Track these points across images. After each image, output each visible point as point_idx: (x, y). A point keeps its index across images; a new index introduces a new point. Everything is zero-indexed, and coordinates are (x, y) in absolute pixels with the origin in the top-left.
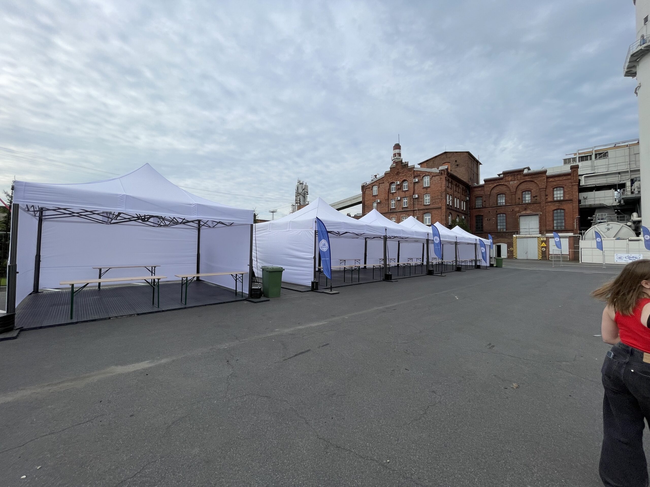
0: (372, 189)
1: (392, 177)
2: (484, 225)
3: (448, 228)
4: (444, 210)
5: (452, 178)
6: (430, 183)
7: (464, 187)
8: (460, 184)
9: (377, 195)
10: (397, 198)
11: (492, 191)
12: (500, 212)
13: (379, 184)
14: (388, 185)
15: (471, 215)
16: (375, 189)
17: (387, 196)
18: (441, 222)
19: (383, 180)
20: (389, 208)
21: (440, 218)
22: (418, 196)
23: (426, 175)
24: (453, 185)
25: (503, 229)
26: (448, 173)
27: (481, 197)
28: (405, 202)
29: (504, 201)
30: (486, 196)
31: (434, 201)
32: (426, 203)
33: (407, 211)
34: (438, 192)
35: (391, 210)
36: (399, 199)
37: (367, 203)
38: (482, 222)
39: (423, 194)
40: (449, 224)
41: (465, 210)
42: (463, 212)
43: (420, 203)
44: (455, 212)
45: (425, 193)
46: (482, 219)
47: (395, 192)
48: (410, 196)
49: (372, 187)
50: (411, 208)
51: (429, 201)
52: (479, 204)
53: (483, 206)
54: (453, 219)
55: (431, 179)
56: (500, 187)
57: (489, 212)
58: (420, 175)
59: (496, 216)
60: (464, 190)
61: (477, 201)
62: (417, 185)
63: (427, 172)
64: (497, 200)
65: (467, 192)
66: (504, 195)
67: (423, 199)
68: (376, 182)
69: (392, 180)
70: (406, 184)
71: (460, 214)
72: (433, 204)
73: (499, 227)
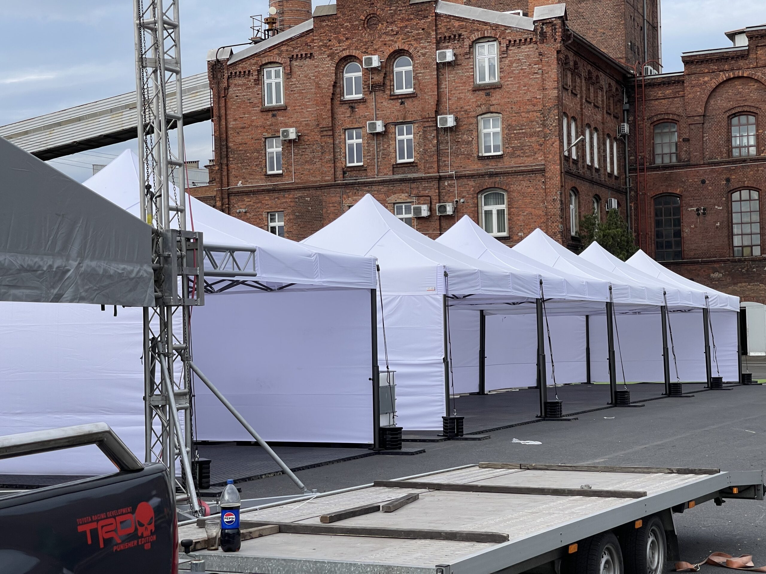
0: (258, 81)
1: (348, 35)
2: (686, 231)
3: (570, 247)
4: (557, 180)
5: (576, 53)
6: (501, 70)
7: (613, 83)
8: (601, 74)
9: (284, 109)
10: (373, 126)
11: (712, 102)
12: (741, 184)
13: (292, 58)
14: (329, 66)
15: (636, 192)
16: (273, 81)
17: (326, 115)
18: (547, 226)
19: (307, 44)
20: (338, 165)
21: (541, 212)
22: (456, 119)
23: (483, 38)
24: (578, 80)
25: (751, 246)
26: (567, 35)
27: (675, 122)
28: (401, 141)
29: (752, 141)
30: (690, 121)
31: (516, 143)
32: (488, 149)
33: (414, 180)
34: (530, 107)
35: (344, 173)
36: (380, 128)
37: (239, 139)
38: (678, 222)
39: (473, 114)
40: (573, 234)
41: (616, 173)
42: (612, 182)
43: (464, 149)
44: (588, 184)
45: (484, 108)
46: (678, 210)
47: (363, 101)
48: (425, 119)
49: (260, 71)
50: (432, 167)
51: (500, 143)
52: (666, 150)
53: (679, 159)
54: (583, 214)
55: (503, 54)
56: (738, 86)
57: (703, 182)
58: (460, 35)
59: (727, 198)
60: (613, 96)
61: (658, 140)
62: (449, 76)
63: (485, 24)
64: (729, 140)
65: (621, 101)
66: (752, 119)
67: (475, 134)
68: (276, 51)
69: (349, 48)
70: (404, 69)
71: (603, 193)
72: (512, 155)
73: (737, 241)
